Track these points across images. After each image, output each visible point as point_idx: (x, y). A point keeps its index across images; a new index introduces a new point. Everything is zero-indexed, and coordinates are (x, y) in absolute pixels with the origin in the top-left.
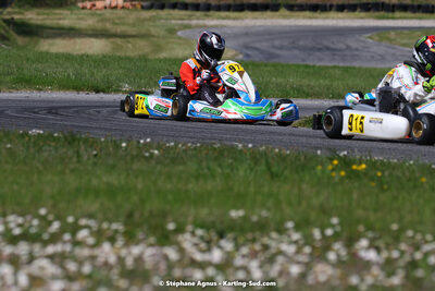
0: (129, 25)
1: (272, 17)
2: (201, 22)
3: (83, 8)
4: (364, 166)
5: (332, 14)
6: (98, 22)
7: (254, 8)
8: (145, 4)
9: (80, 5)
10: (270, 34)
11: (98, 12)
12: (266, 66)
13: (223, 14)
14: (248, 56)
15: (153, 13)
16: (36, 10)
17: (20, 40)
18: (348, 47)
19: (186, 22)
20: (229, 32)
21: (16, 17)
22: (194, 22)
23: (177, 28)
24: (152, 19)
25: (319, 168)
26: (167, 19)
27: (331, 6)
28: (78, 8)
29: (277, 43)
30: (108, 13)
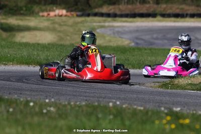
0: (68, 26)
1: (152, 21)
2: (111, 24)
3: (43, 16)
4: (187, 121)
5: (188, 19)
6: (51, 24)
7: (142, 15)
8: (79, 13)
9: (41, 14)
10: (151, 31)
11: (51, 18)
12: (145, 49)
13: (124, 19)
14: (137, 44)
15: (83, 19)
16: (15, 17)
17: (4, 35)
18: (196, 38)
19: (102, 24)
20: (127, 29)
21: (3, 21)
22: (107, 24)
23: (96, 27)
24: (82, 22)
25: (157, 122)
26: (91, 22)
27: (187, 15)
28: (39, 16)
29: (155, 36)
30: (57, 19)
